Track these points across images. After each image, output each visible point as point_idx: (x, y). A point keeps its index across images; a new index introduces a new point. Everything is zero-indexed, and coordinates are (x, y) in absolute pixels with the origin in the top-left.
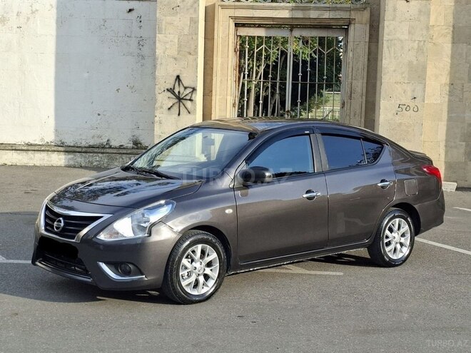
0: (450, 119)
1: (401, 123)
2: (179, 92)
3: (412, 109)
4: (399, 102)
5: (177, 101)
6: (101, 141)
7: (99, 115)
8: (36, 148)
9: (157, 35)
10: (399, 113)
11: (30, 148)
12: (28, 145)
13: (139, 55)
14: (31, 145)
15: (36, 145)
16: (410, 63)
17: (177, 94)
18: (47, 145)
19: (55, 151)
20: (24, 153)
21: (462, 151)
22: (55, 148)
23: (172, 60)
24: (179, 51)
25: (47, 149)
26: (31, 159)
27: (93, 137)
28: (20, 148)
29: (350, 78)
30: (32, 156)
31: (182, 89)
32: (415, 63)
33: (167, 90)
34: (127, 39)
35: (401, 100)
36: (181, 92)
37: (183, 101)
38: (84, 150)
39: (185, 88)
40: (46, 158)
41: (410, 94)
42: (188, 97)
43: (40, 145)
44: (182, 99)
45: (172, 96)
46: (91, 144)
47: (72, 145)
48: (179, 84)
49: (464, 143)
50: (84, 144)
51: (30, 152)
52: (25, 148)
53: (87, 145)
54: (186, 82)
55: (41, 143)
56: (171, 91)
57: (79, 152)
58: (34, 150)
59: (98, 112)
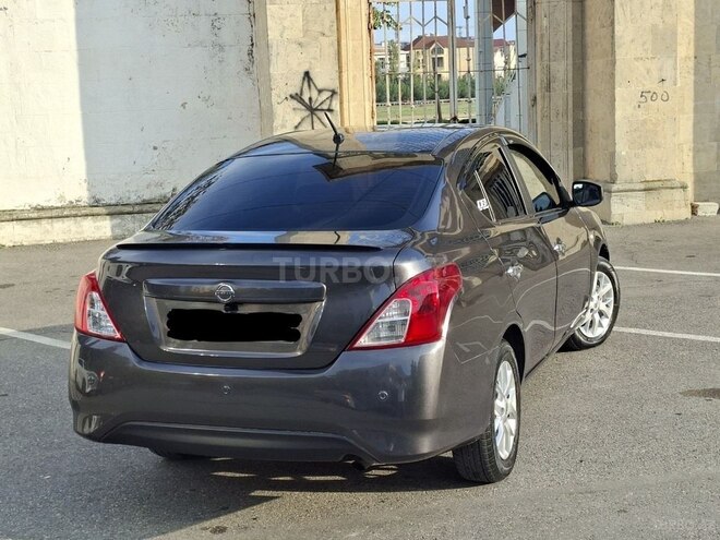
0: (696, 110)
1: (645, 122)
2: (310, 99)
3: (659, 97)
4: (641, 89)
5: (308, 113)
6: (163, 192)
7: (155, 148)
8: (54, 213)
9: (268, 6)
10: (642, 105)
11: (43, 214)
12: (37, 209)
13: (214, 45)
14: (43, 209)
15: (52, 208)
16: (654, 26)
17: (307, 101)
18: (72, 206)
19: (87, 215)
20: (34, 224)
21: (713, 154)
22: (88, 211)
23: (294, 46)
24: (306, 32)
25: (74, 213)
26: (48, 231)
27: (148, 186)
28: (26, 215)
29: (546, 58)
30: (49, 227)
31: (314, 94)
32: (661, 26)
33: (292, 97)
34: (192, 19)
35: (644, 85)
36: (314, 99)
37: (317, 112)
38: (137, 208)
39: (320, 91)
40: (74, 229)
41: (656, 75)
42: (325, 107)
43: (57, 208)
44: (316, 109)
45: (300, 106)
46: (146, 197)
47: (113, 202)
48: (309, 86)
49: (715, 144)
50: (133, 199)
51: (44, 222)
52: (35, 215)
53: (139, 201)
54: (320, 82)
55: (59, 205)
56: (297, 97)
57: (128, 213)
58: (51, 218)
59: (153, 144)
